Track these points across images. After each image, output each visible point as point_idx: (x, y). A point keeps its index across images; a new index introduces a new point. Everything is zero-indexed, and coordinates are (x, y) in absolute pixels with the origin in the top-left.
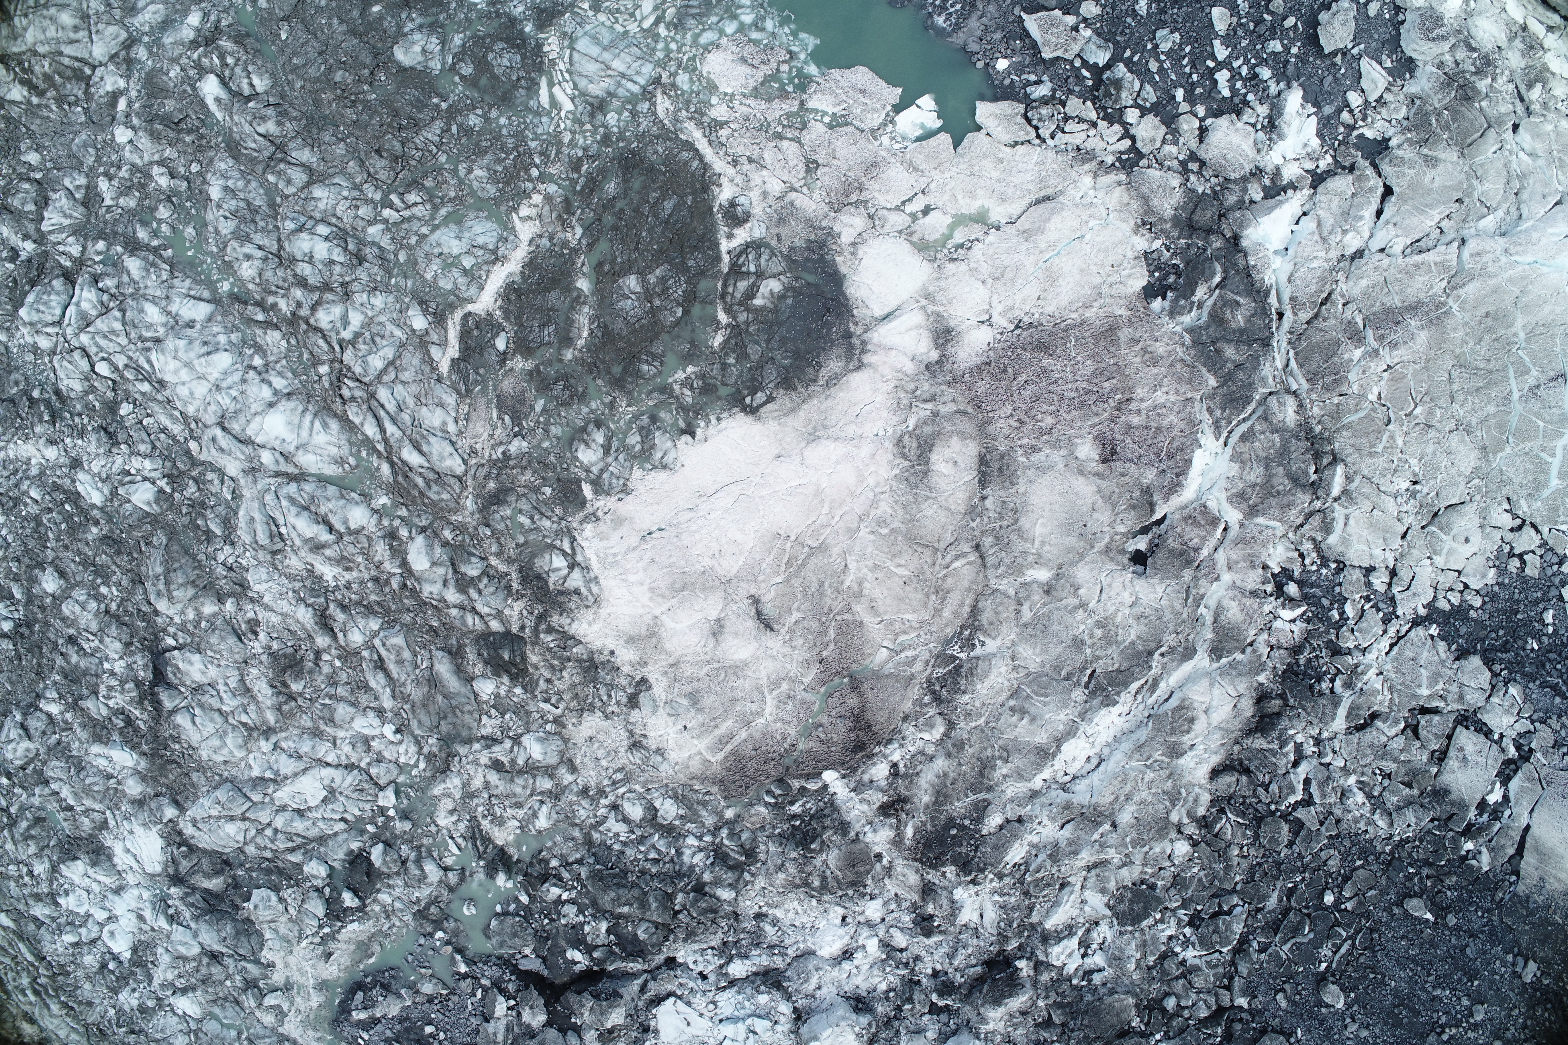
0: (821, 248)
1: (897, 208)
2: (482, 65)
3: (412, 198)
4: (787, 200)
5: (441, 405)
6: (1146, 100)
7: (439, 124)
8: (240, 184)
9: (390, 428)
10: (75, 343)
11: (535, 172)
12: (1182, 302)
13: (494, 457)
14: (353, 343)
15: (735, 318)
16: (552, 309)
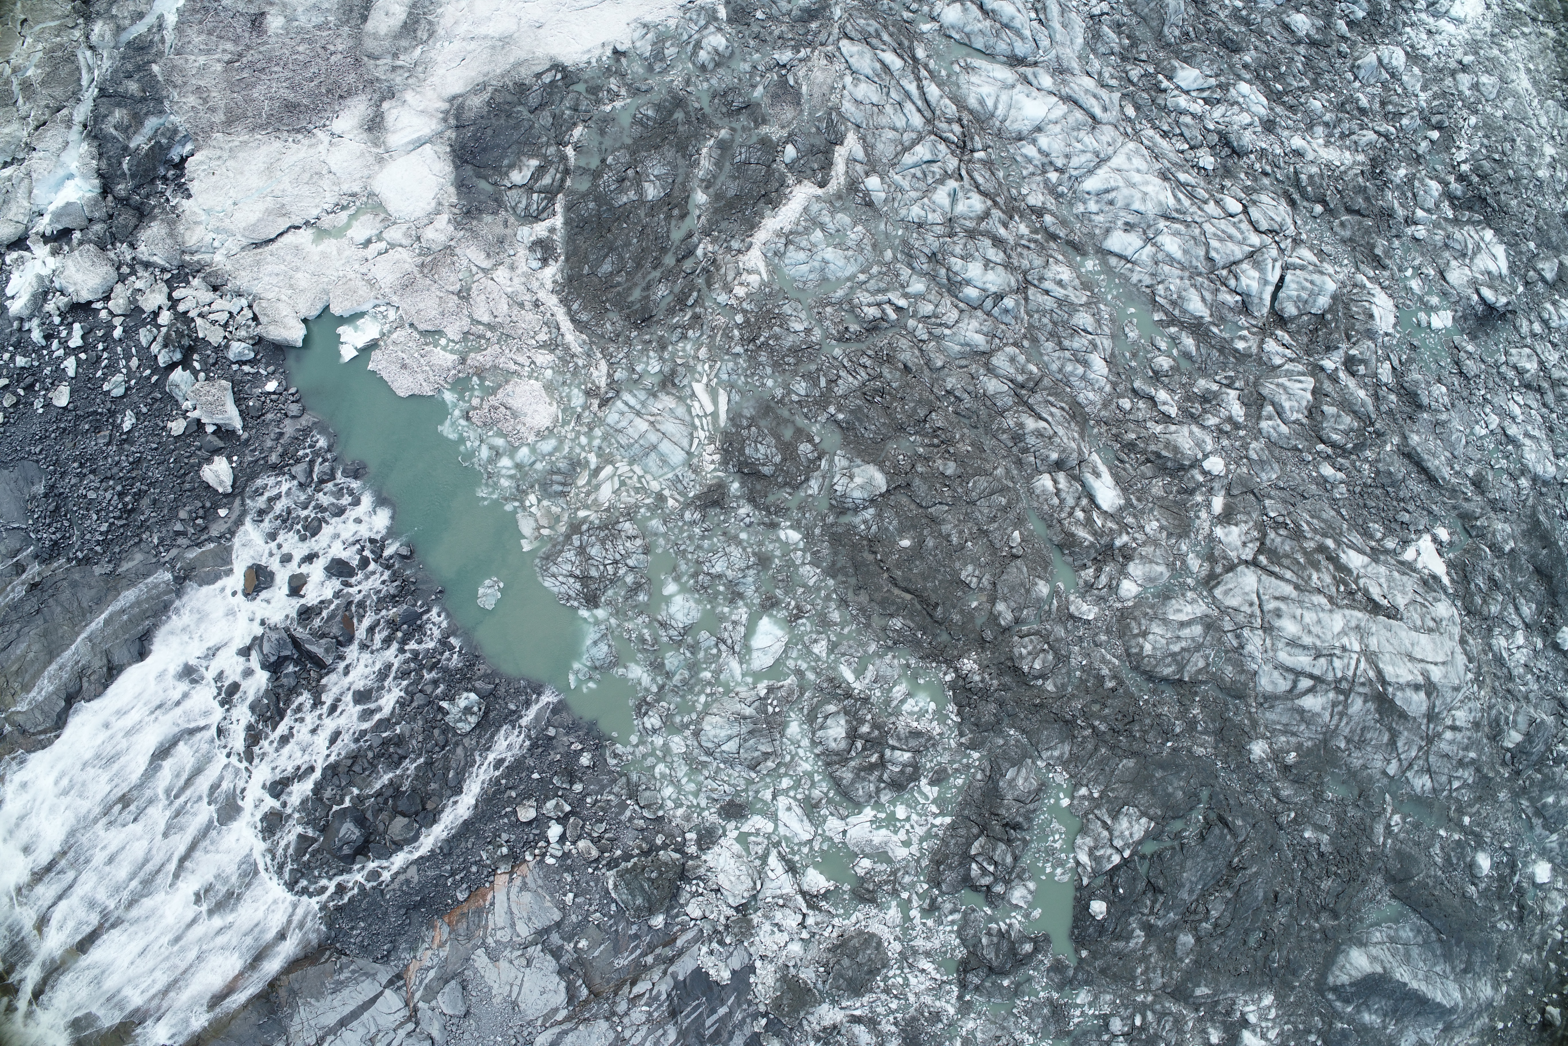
0: (468, 212)
1: (392, 246)
2: (788, 450)
3: (872, 312)
4: (492, 261)
5: (858, 102)
6: (150, 331)
7: (839, 390)
8: (1069, 368)
9: (912, 88)
10: (1268, 240)
11: (739, 318)
12: (164, 141)
13: (809, 50)
14: (946, 175)
15: (559, 150)
16: (735, 178)
